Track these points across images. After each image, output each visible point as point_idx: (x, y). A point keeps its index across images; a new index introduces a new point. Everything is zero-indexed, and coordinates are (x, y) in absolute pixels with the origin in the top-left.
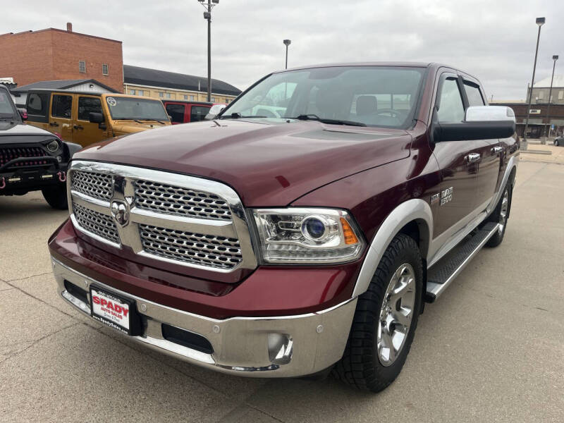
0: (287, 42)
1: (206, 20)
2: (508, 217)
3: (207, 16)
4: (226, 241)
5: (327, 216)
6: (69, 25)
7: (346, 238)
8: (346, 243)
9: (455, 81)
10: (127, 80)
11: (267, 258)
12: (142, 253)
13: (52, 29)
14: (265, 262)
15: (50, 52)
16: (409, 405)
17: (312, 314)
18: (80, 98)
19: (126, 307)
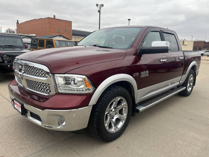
0: (129, 20)
1: (99, 13)
2: (194, 85)
3: (99, 11)
4: (47, 85)
5: (78, 77)
6: (54, 16)
7: (86, 85)
8: (86, 87)
9: (159, 32)
10: (73, 35)
11: (60, 91)
12: (28, 88)
13: (49, 18)
14: (59, 92)
15: (48, 25)
16: (118, 147)
17: (76, 109)
18: (47, 41)
19: (20, 105)
